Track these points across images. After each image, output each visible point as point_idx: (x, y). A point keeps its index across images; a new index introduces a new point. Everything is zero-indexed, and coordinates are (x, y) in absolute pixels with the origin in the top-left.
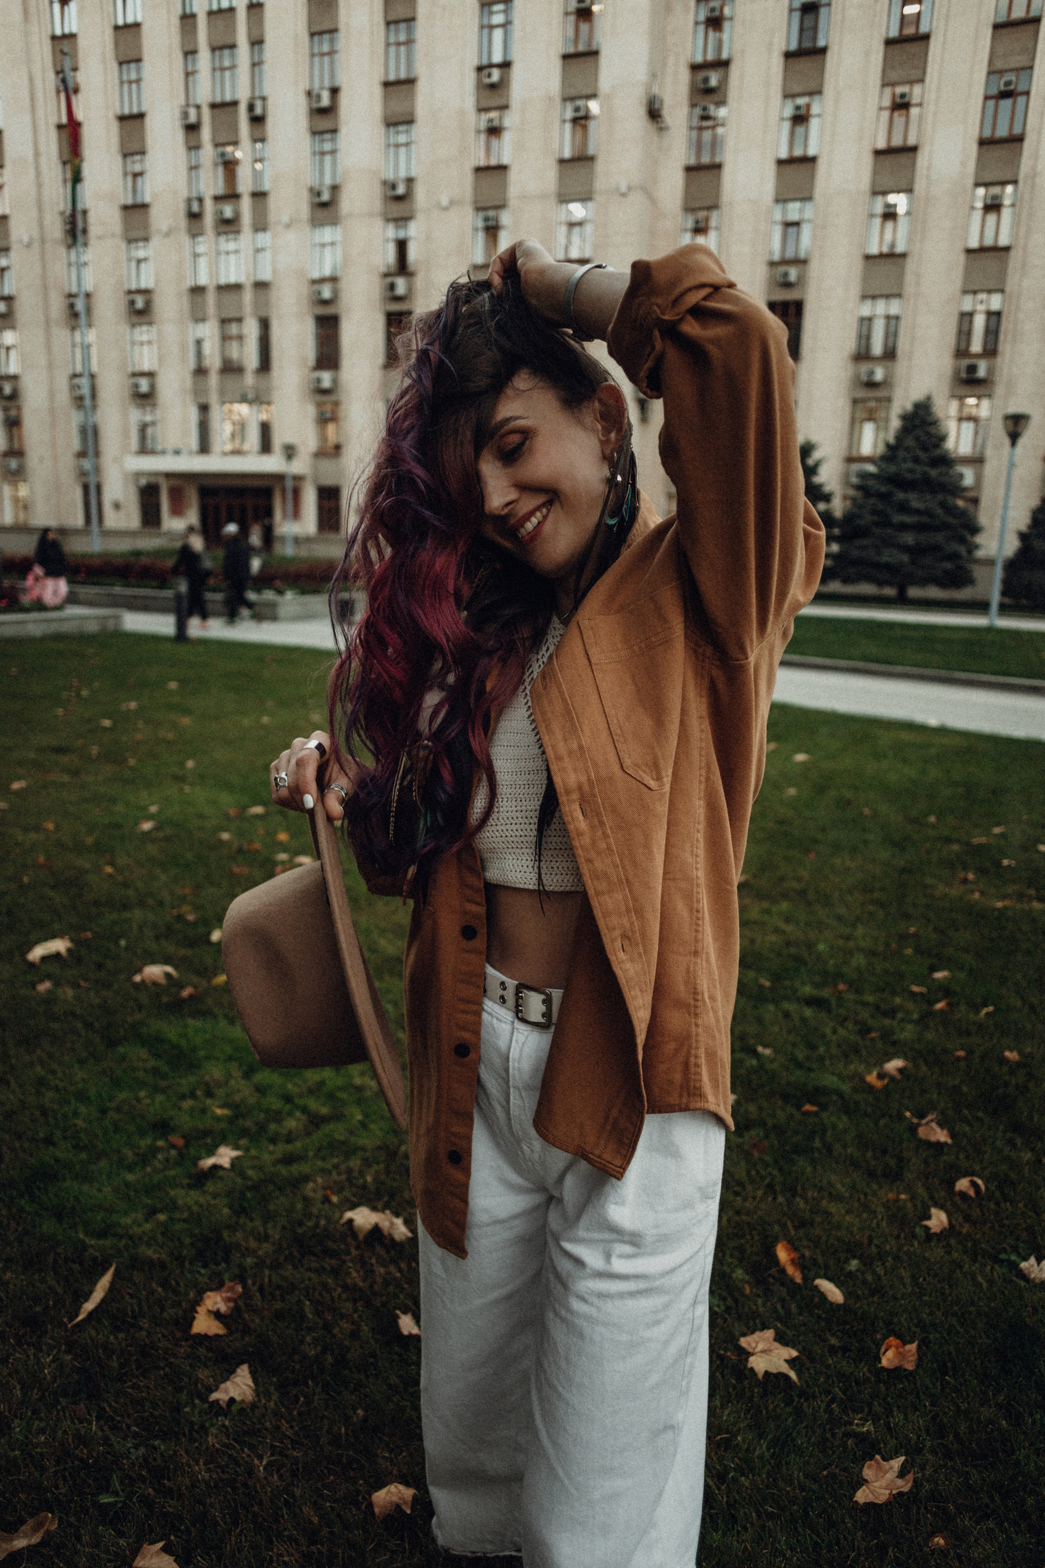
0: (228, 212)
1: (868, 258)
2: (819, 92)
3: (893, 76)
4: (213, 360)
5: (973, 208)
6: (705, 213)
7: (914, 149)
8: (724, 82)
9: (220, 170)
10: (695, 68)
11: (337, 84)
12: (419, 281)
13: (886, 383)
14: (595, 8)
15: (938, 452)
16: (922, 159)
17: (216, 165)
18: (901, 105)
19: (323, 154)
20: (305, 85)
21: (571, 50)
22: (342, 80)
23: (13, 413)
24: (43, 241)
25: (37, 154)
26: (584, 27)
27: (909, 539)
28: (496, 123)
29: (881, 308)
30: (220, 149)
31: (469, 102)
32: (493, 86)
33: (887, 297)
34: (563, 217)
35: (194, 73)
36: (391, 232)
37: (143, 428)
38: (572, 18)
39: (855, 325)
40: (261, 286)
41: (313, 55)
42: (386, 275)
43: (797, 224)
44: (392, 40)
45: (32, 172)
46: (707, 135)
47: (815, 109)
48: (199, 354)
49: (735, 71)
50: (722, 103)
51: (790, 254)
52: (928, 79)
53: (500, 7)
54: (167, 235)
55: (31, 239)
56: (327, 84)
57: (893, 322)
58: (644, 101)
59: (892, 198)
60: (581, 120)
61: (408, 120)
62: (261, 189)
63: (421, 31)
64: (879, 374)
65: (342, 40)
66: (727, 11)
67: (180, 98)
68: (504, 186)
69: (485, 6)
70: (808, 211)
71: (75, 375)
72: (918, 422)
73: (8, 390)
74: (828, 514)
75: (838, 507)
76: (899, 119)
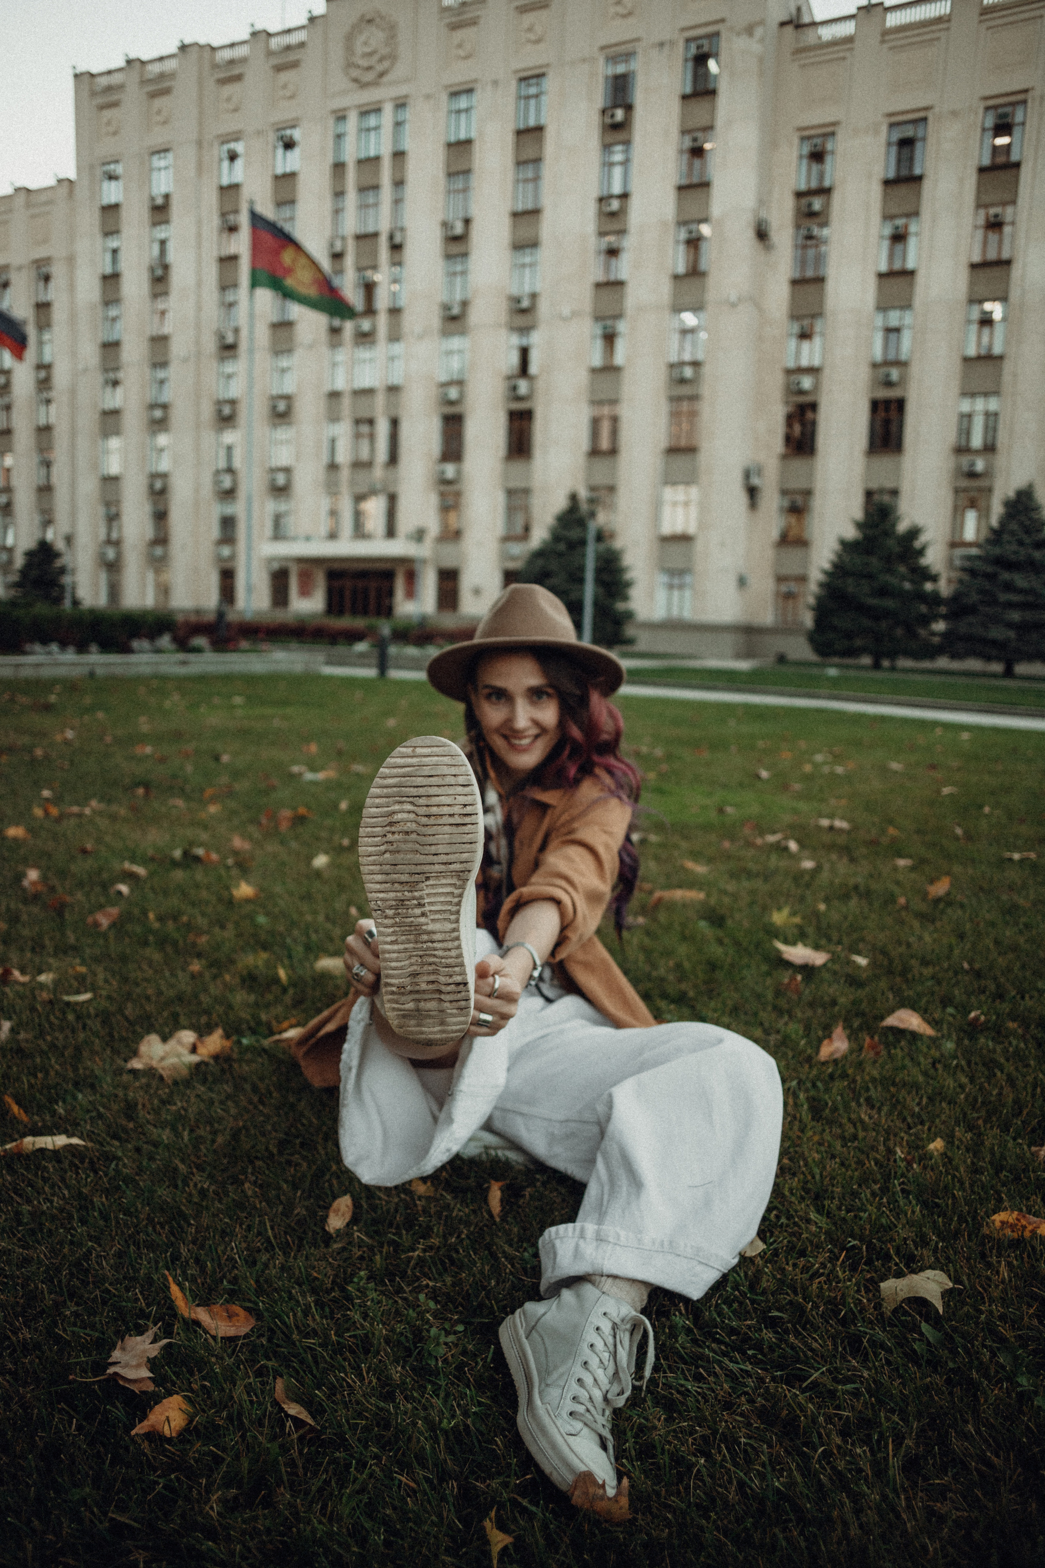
0: (366, 326)
1: (966, 360)
2: (916, 214)
3: (986, 199)
4: (345, 457)
6: (810, 320)
7: (1008, 262)
8: (827, 205)
9: (361, 290)
10: (799, 195)
11: (469, 215)
12: (540, 385)
13: (987, 474)
14: (707, 146)
16: (1016, 272)
17: (357, 288)
18: (995, 225)
19: (454, 274)
20: (440, 217)
21: (685, 182)
22: (475, 212)
23: (161, 508)
24: (198, 355)
25: (198, 284)
26: (697, 162)
27: (1015, 616)
28: (615, 246)
29: (980, 405)
30: (362, 273)
31: (591, 228)
32: (613, 214)
33: (986, 394)
34: (676, 325)
35: (341, 210)
36: (515, 340)
37: (277, 519)
38: (687, 155)
39: (954, 420)
40: (393, 390)
41: (449, 192)
42: (509, 378)
43: (897, 330)
44: (521, 177)
45: (193, 298)
46: (811, 252)
47: (913, 228)
48: (332, 451)
49: (836, 197)
50: (825, 224)
51: (891, 356)
52: (1020, 201)
53: (619, 148)
54: (311, 347)
55: (189, 354)
56: (461, 215)
57: (992, 418)
58: (753, 224)
59: (988, 306)
60: (694, 243)
61: (534, 244)
62: (397, 306)
63: (548, 170)
64: (980, 465)
65: (475, 180)
66: (829, 146)
67: (328, 233)
68: (621, 300)
69: (607, 147)
70: (908, 318)
71: (219, 472)
72: (1021, 508)
73: (158, 486)
74: (935, 593)
75: (944, 586)
76: (993, 236)
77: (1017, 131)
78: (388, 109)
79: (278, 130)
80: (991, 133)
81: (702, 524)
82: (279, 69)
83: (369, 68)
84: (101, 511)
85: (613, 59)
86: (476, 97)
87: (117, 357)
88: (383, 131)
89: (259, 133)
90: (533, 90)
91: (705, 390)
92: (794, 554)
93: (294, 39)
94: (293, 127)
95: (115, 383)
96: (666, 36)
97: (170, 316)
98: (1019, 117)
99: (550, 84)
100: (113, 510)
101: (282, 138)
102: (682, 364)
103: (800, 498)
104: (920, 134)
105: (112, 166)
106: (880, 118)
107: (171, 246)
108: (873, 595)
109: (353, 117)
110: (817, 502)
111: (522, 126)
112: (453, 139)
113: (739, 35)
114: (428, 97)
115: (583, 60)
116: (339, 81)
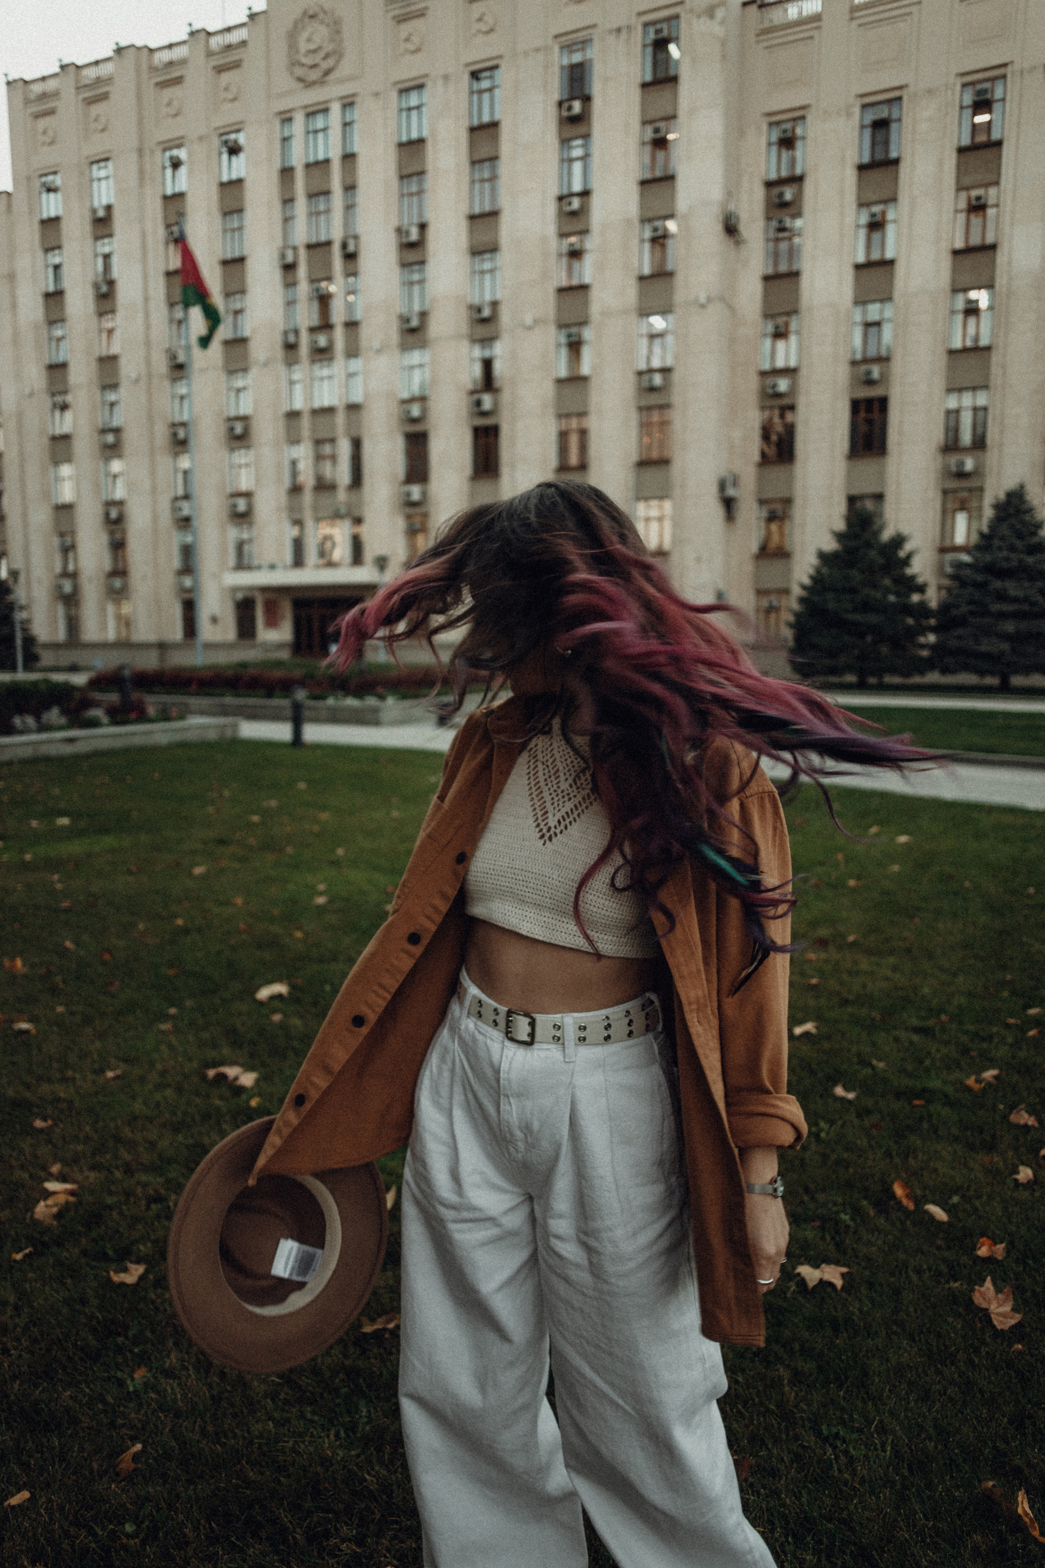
0: (322, 341)
1: (951, 352)
2: (894, 199)
3: (967, 181)
4: (307, 478)
6: (784, 319)
7: (993, 247)
8: (799, 195)
9: (316, 305)
10: (769, 185)
11: (424, 220)
12: (506, 397)
13: (977, 473)
14: (671, 137)
15: (1034, 540)
16: (1001, 257)
17: (311, 299)
18: (977, 208)
19: (411, 283)
20: (395, 223)
21: (648, 176)
22: (430, 216)
23: (118, 536)
24: (150, 376)
25: (146, 299)
26: (660, 155)
27: (1009, 627)
28: (577, 247)
29: (967, 400)
30: (316, 285)
31: (551, 229)
32: (573, 214)
33: (974, 389)
34: (644, 330)
35: (291, 218)
36: (477, 352)
37: (240, 547)
38: (649, 147)
39: (941, 418)
40: (353, 408)
41: (402, 196)
42: (473, 392)
43: (878, 324)
44: (477, 177)
45: (141, 315)
46: (784, 246)
47: (890, 216)
48: (294, 473)
49: (808, 187)
50: (798, 214)
51: (872, 352)
52: (1003, 182)
53: (578, 142)
54: (265, 365)
55: (139, 375)
56: (415, 220)
57: (980, 414)
58: (721, 218)
59: (973, 295)
60: (659, 240)
61: (494, 249)
62: (354, 319)
63: (504, 168)
64: (969, 465)
65: (430, 181)
66: (799, 131)
67: (279, 242)
68: (586, 304)
69: (565, 142)
70: (889, 311)
71: (176, 499)
72: (1012, 511)
73: (114, 514)
74: (923, 605)
75: (933, 598)
76: (976, 221)
77: (997, 107)
78: (336, 109)
79: (221, 135)
80: (969, 111)
81: (677, 540)
82: (220, 70)
83: (314, 66)
84: (55, 542)
85: (568, 48)
86: (426, 94)
87: (64, 380)
88: (330, 132)
89: (201, 138)
90: (485, 84)
91: (676, 398)
92: (775, 567)
93: (234, 38)
94: (238, 131)
95: (64, 407)
96: (623, 22)
97: (117, 334)
98: (998, 93)
99: (502, 76)
100: (68, 540)
101: (226, 142)
102: (651, 371)
103: (778, 507)
104: (895, 116)
105: (50, 178)
106: (851, 100)
107: (115, 260)
108: (855, 610)
109: (299, 119)
110: (797, 511)
111: (476, 122)
112: (404, 139)
113: (699, 17)
114: (377, 95)
115: (537, 50)
116: (283, 81)
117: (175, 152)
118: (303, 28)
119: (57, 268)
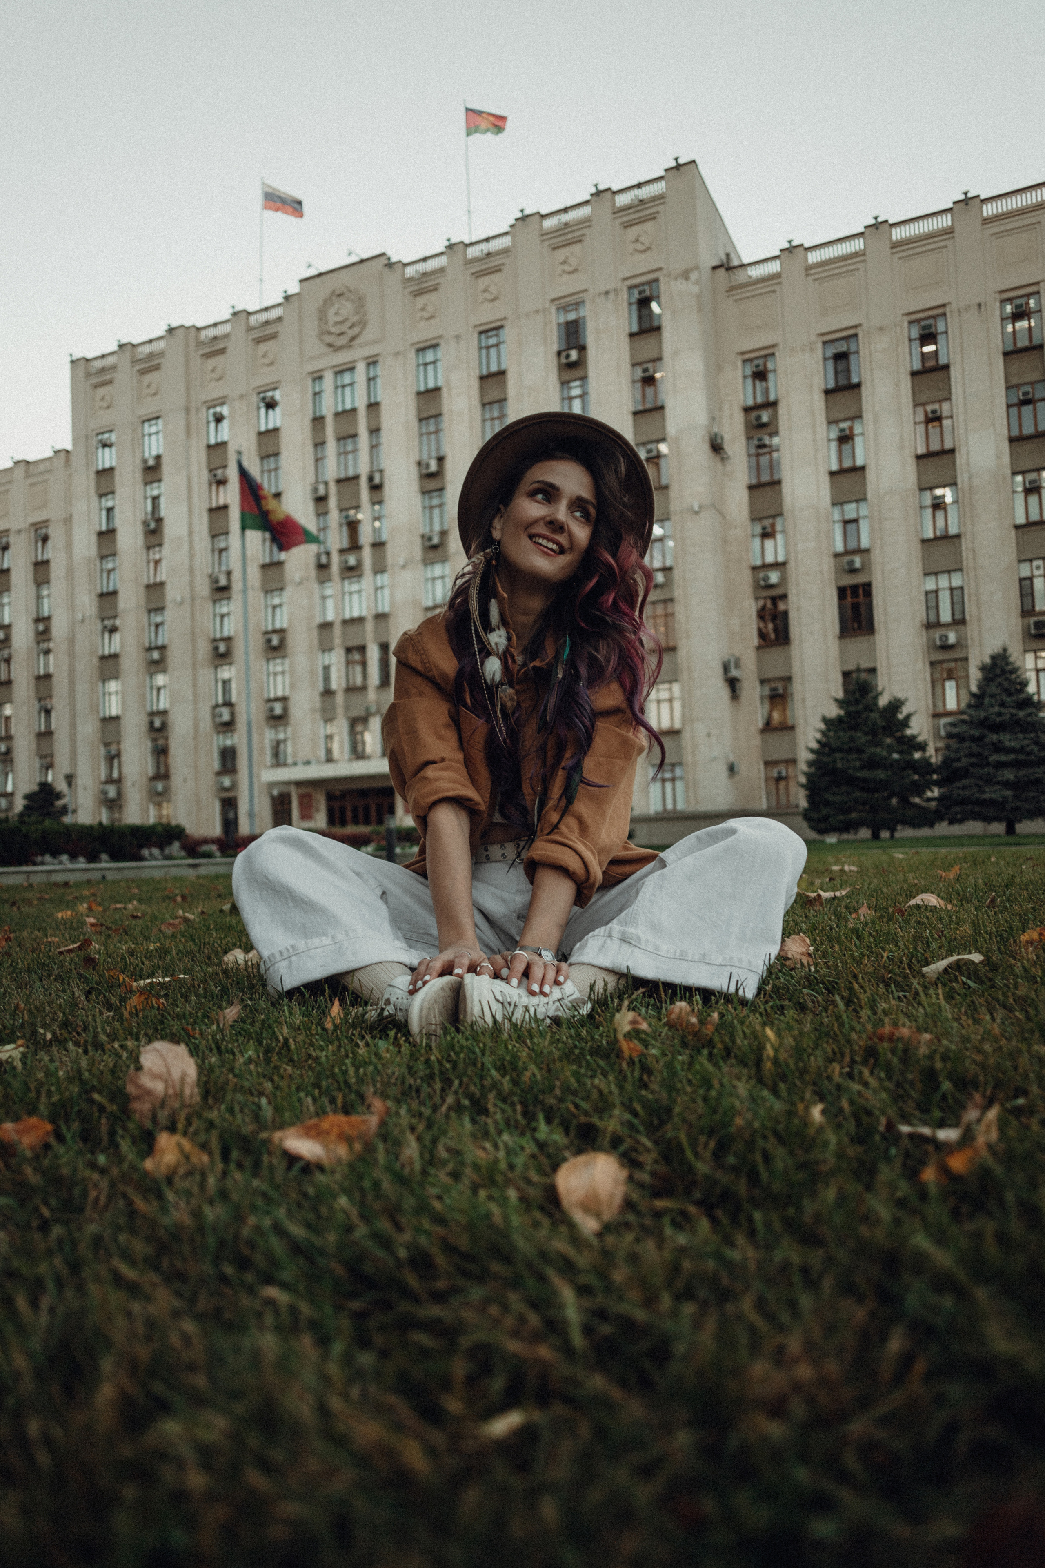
0: (352, 560)
1: (924, 541)
2: (860, 417)
3: (924, 398)
4: (337, 682)
5: (1014, 492)
6: (770, 521)
7: (952, 451)
8: (775, 417)
9: (345, 529)
10: (747, 410)
11: (442, 454)
13: (960, 645)
14: (658, 375)
15: (1022, 696)
16: (960, 459)
17: (341, 525)
18: (934, 419)
19: (431, 508)
20: (415, 458)
21: (640, 408)
22: (447, 450)
23: (161, 742)
24: (193, 599)
25: (191, 533)
26: (649, 391)
27: (1009, 775)
29: (944, 582)
30: (344, 514)
33: (949, 572)
35: (322, 459)
37: (276, 747)
38: (639, 385)
39: (921, 598)
40: (381, 617)
41: (421, 435)
43: (856, 521)
44: (487, 416)
45: (185, 547)
46: (764, 460)
47: (857, 430)
48: (327, 679)
49: (782, 410)
50: (775, 433)
51: (852, 546)
52: (954, 397)
53: (577, 384)
54: (300, 584)
55: (183, 599)
56: (434, 454)
57: (957, 593)
58: (707, 439)
59: (939, 492)
60: (653, 459)
62: (380, 540)
63: (511, 408)
64: (952, 638)
65: (445, 422)
66: (770, 366)
67: (311, 478)
69: (564, 383)
70: (864, 510)
71: (217, 706)
72: (998, 671)
73: (157, 723)
74: (926, 762)
75: (933, 755)
76: (933, 429)
77: (941, 339)
78: (361, 367)
79: (259, 393)
80: (918, 342)
81: (687, 719)
82: (258, 341)
84: (103, 751)
85: (564, 309)
86: (440, 353)
87: (115, 606)
88: (356, 386)
89: (242, 397)
90: (492, 341)
91: (677, 593)
92: (780, 740)
93: (273, 315)
94: (275, 389)
95: (113, 630)
96: (611, 286)
97: (164, 563)
98: (941, 327)
99: (508, 334)
100: (113, 749)
101: (263, 399)
103: (780, 686)
104: (853, 348)
105: (106, 436)
106: (813, 338)
107: (163, 501)
108: (862, 768)
109: (329, 377)
110: (796, 688)
111: (485, 372)
112: (422, 389)
113: (676, 279)
114: (397, 354)
115: (537, 312)
116: (314, 346)
117: (218, 409)
118: (333, 305)
119: (110, 510)
